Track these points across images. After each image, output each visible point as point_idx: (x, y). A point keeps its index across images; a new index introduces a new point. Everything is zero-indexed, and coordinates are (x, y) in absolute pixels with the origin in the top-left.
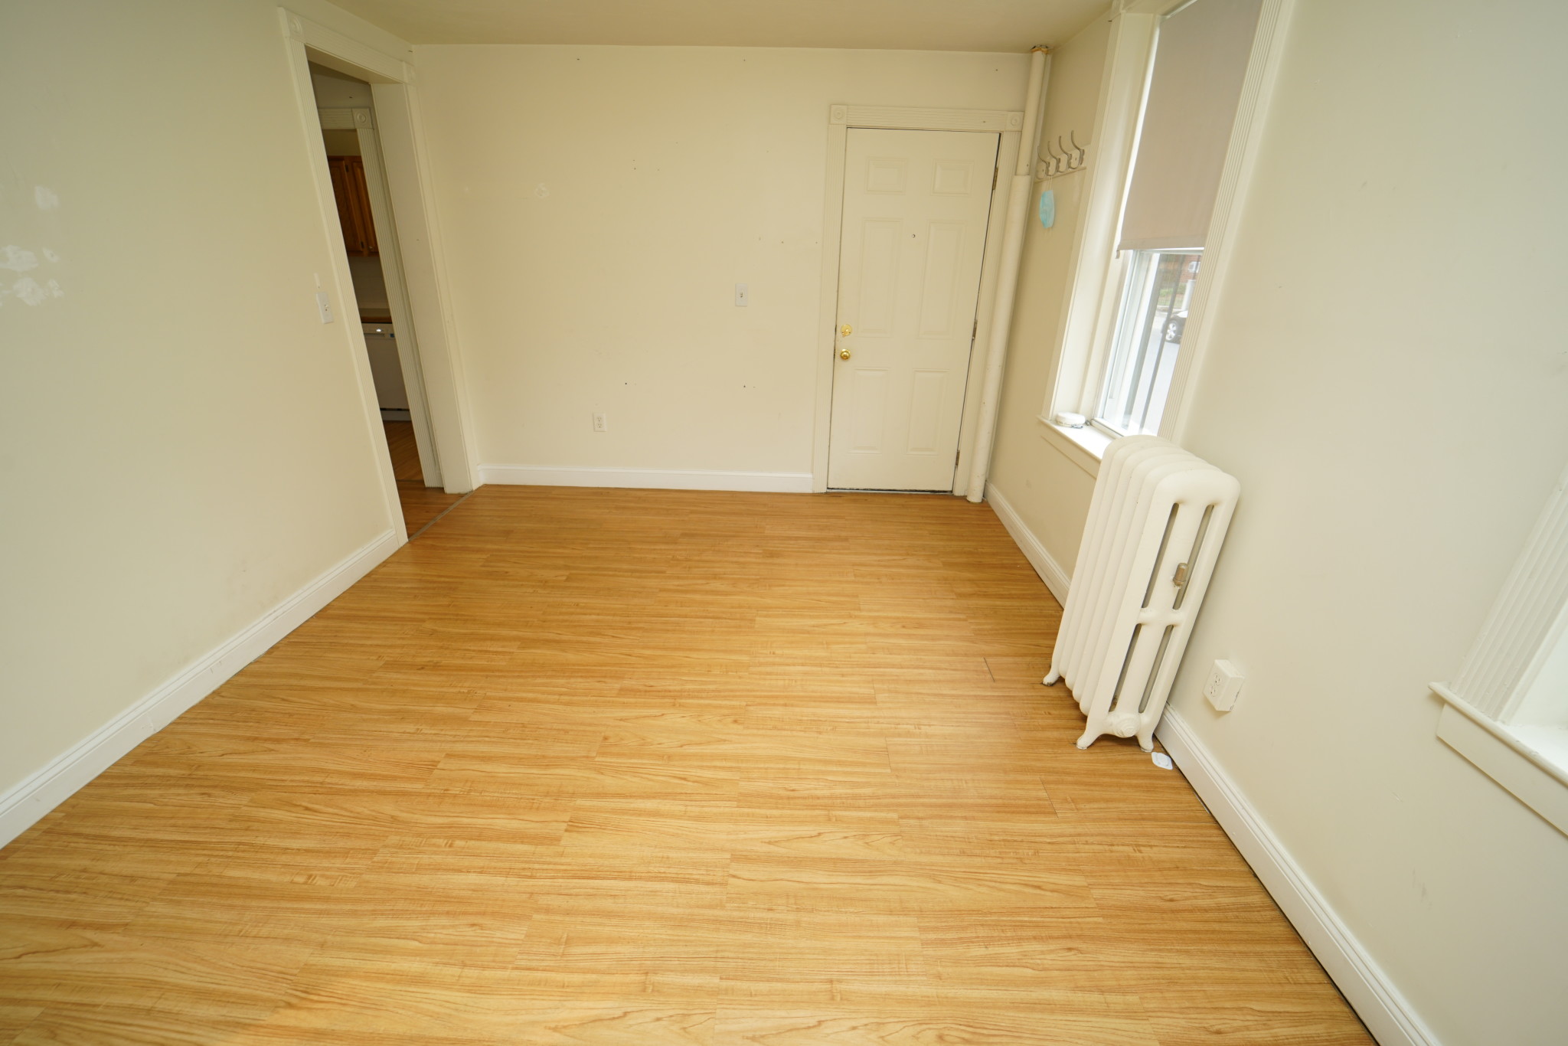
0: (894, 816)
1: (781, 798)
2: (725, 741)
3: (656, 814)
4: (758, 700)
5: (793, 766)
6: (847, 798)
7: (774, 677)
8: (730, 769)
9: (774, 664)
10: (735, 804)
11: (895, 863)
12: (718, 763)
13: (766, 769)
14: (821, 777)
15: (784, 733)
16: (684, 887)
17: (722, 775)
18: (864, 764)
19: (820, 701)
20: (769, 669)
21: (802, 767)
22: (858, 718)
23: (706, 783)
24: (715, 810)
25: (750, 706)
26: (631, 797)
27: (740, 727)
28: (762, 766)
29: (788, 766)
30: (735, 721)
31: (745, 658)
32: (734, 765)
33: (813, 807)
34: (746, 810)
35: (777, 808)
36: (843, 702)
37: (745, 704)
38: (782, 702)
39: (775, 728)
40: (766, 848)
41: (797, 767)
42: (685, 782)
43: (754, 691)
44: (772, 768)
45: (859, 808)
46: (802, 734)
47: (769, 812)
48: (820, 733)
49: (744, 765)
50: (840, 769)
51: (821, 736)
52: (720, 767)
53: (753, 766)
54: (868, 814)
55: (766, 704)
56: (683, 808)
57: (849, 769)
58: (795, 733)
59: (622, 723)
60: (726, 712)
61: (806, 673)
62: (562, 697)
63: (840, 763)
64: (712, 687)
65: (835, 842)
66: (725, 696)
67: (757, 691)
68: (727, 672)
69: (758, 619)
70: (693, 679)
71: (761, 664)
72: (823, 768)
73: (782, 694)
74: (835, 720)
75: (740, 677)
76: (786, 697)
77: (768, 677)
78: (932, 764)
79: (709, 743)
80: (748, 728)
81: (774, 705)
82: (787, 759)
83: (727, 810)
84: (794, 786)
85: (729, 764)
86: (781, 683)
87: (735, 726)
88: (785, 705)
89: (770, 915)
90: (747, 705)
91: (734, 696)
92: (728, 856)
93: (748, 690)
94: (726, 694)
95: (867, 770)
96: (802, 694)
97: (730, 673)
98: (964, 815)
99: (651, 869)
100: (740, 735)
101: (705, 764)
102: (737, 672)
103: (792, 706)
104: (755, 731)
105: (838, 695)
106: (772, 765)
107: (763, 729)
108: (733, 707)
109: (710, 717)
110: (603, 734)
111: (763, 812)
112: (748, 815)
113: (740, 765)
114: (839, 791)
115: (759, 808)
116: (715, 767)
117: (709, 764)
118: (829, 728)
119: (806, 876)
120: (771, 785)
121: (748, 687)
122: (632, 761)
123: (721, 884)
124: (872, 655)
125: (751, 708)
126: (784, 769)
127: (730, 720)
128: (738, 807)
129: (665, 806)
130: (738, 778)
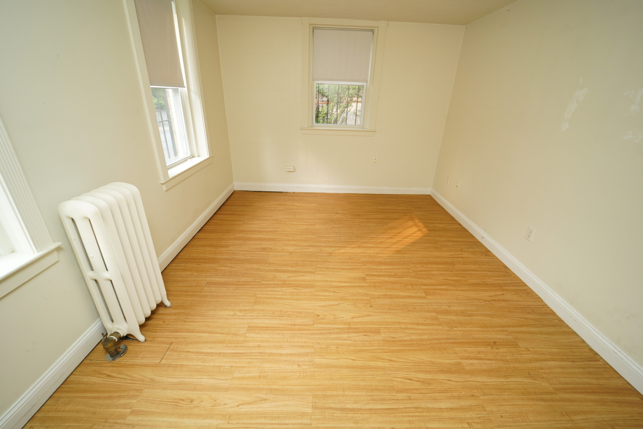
0: (263, 282)
1: (299, 287)
2: (322, 307)
3: (340, 282)
4: (308, 328)
5: (294, 297)
6: (277, 287)
7: (299, 344)
8: (318, 296)
9: (299, 355)
10: (315, 285)
11: (268, 272)
12: (324, 297)
13: (304, 296)
14: (284, 293)
15: (297, 311)
16: (327, 267)
17: (321, 294)
18: (266, 298)
19: (277, 327)
20: (302, 350)
21: (291, 297)
22: (261, 318)
23: (326, 291)
24: (322, 283)
25: (312, 324)
26: (350, 286)
27: (316, 313)
28: (306, 297)
29: (296, 297)
30: (318, 316)
31: (318, 360)
32: (317, 297)
33: (289, 284)
34: (311, 283)
35: (301, 284)
36: (265, 327)
37: (315, 325)
38: (296, 327)
39: (300, 313)
40: (304, 274)
41: (293, 297)
42: (333, 291)
43: (311, 334)
44: (303, 296)
45: (273, 284)
46: (289, 310)
47: (304, 283)
48: (281, 311)
49: (313, 297)
50: (276, 296)
51: (280, 309)
52: (322, 296)
53: (310, 297)
54: (271, 282)
55: (304, 325)
56: (332, 283)
57: (273, 296)
58: (292, 310)
59: (369, 314)
60: (323, 321)
61: (281, 347)
62: (405, 327)
63: (276, 298)
64: (333, 336)
65: (284, 276)
66: (325, 330)
67: (309, 334)
68: (327, 348)
69: (310, 410)
70: (345, 342)
71: (307, 354)
72: (283, 296)
73: (296, 332)
74: (272, 317)
75: (319, 343)
76: (294, 330)
77: (302, 344)
78: (239, 298)
79: (328, 306)
80: (313, 313)
81: (300, 325)
82: (297, 299)
83: (318, 283)
84: (295, 290)
85: (319, 297)
86: (296, 340)
87: (318, 313)
88: (295, 325)
89: (304, 263)
90: (314, 324)
91: (320, 330)
92: (316, 273)
93: (313, 334)
94: (325, 332)
95: (266, 296)
96: (285, 332)
97: (325, 347)
98: (240, 283)
99: (337, 270)
100: (316, 309)
101: (328, 297)
102: (321, 348)
103: (291, 325)
104: (309, 311)
105: (266, 332)
106: (303, 297)
107: (306, 312)
108: (320, 323)
109: (330, 318)
110: (374, 308)
111: (306, 283)
112: (311, 282)
113: (315, 297)
114: (278, 289)
115: (307, 284)
116: (324, 296)
117: (327, 297)
118: (276, 313)
119: (294, 269)
120: (303, 290)
121: (313, 336)
122: (356, 298)
123: (317, 267)
124: (233, 365)
125: (312, 323)
126: (298, 296)
127: (321, 316)
128: (314, 284)
129: (338, 284)
130: (315, 293)
